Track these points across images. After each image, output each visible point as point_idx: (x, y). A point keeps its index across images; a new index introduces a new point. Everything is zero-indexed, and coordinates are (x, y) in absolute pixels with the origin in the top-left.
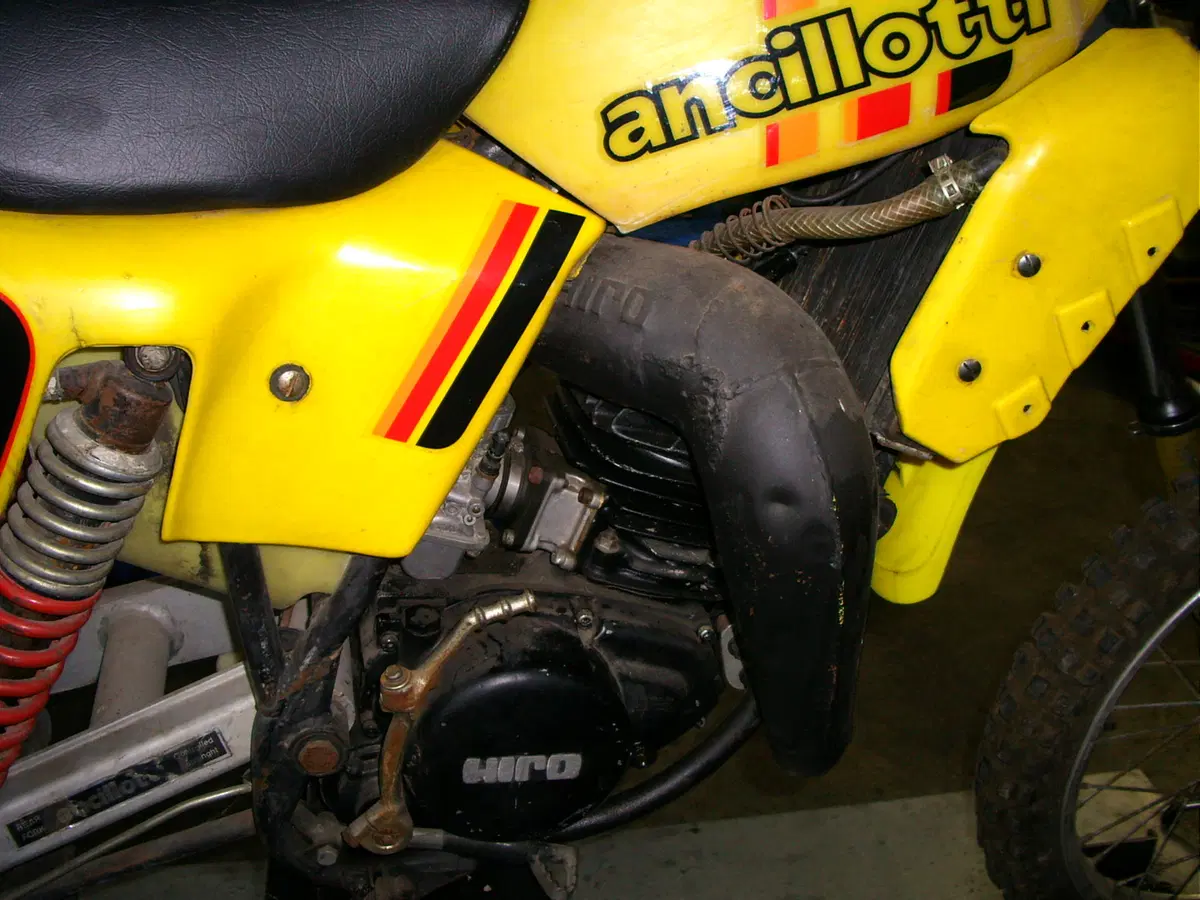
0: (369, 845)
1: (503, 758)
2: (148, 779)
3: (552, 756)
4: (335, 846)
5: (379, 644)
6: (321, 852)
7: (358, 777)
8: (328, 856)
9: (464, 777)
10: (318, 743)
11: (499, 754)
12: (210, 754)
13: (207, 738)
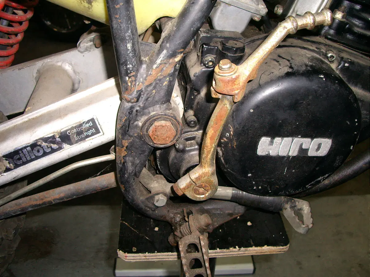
0: (190, 195)
1: (285, 139)
2: (51, 147)
3: (315, 140)
4: (165, 195)
5: (202, 62)
6: (157, 197)
7: (183, 151)
8: (161, 201)
9: (258, 150)
10: (163, 123)
11: (283, 135)
12: (90, 133)
13: (88, 122)
